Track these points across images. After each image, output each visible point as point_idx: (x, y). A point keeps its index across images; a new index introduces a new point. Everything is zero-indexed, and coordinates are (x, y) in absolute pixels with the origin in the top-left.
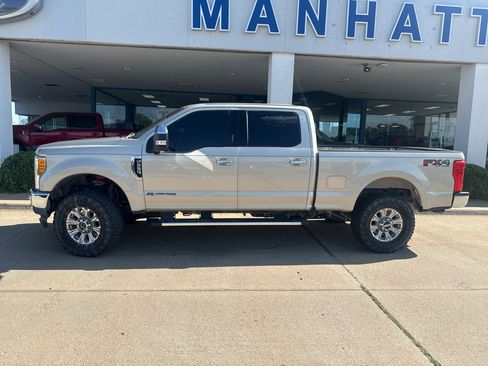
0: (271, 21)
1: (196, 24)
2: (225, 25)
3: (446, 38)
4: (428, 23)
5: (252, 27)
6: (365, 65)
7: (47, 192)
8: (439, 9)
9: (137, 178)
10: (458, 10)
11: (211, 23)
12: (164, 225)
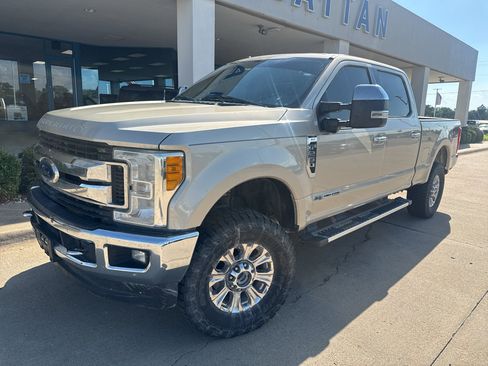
6: (260, 26)
9: (311, 174)
12: (330, 239)
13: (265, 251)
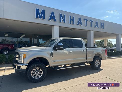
0: (54, 18)
1: (37, 17)
2: (44, 18)
3: (86, 26)
4: (83, 22)
5: (50, 19)
6: (71, 30)
7: (27, 64)
8: (85, 20)
9: (52, 57)
10: (88, 20)
11: (41, 17)
12: (58, 69)
13: (41, 69)
